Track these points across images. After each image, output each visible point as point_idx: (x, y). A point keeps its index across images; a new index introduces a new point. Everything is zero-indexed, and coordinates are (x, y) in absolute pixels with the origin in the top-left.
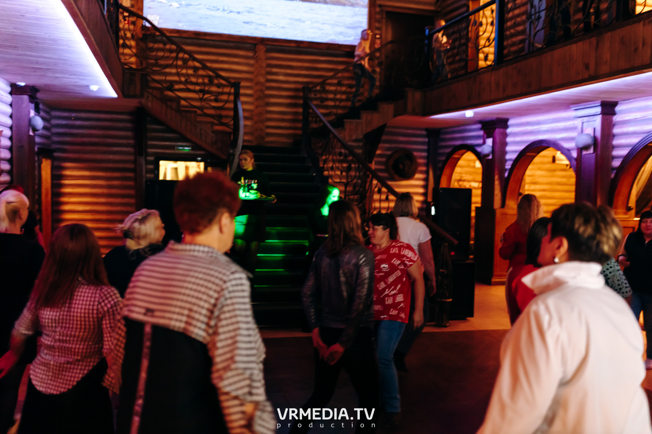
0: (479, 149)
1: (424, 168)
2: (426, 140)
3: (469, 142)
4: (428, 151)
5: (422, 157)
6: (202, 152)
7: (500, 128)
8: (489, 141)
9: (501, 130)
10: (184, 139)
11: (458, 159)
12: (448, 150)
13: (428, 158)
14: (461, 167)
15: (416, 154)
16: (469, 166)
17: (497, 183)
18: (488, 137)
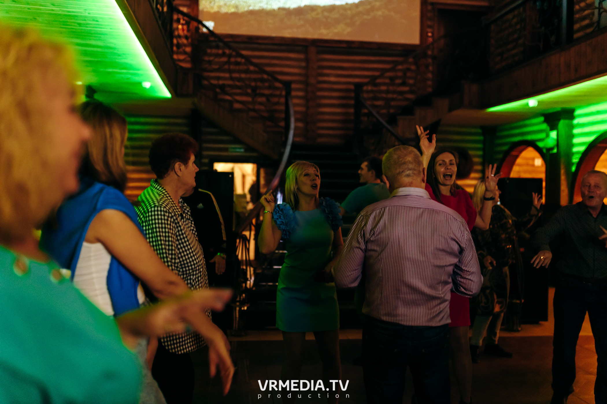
0: (540, 144)
1: (479, 167)
2: (481, 138)
3: (529, 137)
4: (484, 149)
5: (478, 156)
6: (254, 154)
7: (565, 118)
8: (553, 134)
9: (567, 121)
10: (237, 141)
11: (517, 157)
12: (505, 148)
13: (484, 157)
14: (519, 165)
15: (471, 153)
16: (527, 165)
17: (563, 177)
18: (552, 129)
